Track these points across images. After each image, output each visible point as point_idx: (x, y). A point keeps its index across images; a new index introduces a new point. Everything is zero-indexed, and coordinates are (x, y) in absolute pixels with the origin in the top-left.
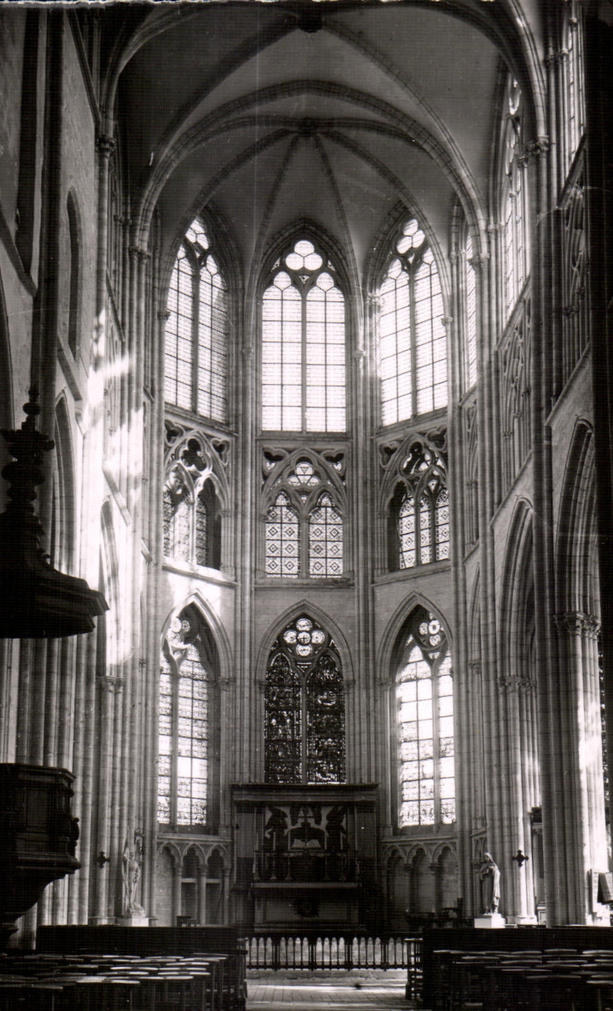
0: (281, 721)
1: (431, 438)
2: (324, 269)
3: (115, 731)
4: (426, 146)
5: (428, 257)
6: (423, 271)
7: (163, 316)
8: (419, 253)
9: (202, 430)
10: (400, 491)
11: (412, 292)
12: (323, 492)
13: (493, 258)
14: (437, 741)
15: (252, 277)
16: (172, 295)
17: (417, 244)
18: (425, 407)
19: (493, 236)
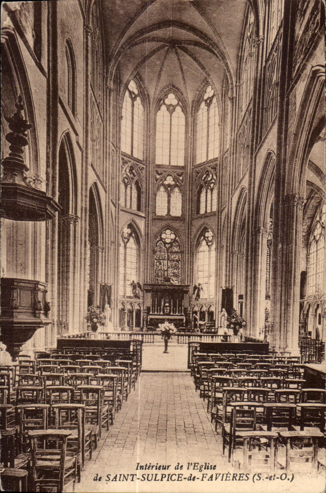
0: (160, 264)
1: (212, 168)
2: (178, 104)
3: (102, 265)
4: (215, 51)
5: (214, 100)
6: (212, 106)
7: (121, 118)
8: (211, 99)
9: (135, 162)
10: (202, 187)
11: (208, 114)
12: (176, 186)
13: (238, 97)
14: (209, 271)
15: (153, 106)
16: (124, 110)
17: (211, 95)
18: (211, 157)
19: (238, 88)
